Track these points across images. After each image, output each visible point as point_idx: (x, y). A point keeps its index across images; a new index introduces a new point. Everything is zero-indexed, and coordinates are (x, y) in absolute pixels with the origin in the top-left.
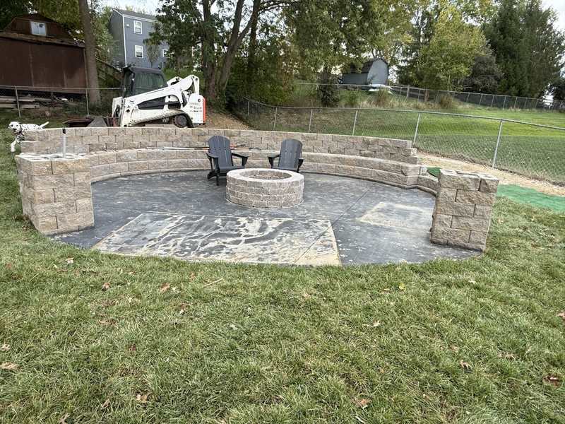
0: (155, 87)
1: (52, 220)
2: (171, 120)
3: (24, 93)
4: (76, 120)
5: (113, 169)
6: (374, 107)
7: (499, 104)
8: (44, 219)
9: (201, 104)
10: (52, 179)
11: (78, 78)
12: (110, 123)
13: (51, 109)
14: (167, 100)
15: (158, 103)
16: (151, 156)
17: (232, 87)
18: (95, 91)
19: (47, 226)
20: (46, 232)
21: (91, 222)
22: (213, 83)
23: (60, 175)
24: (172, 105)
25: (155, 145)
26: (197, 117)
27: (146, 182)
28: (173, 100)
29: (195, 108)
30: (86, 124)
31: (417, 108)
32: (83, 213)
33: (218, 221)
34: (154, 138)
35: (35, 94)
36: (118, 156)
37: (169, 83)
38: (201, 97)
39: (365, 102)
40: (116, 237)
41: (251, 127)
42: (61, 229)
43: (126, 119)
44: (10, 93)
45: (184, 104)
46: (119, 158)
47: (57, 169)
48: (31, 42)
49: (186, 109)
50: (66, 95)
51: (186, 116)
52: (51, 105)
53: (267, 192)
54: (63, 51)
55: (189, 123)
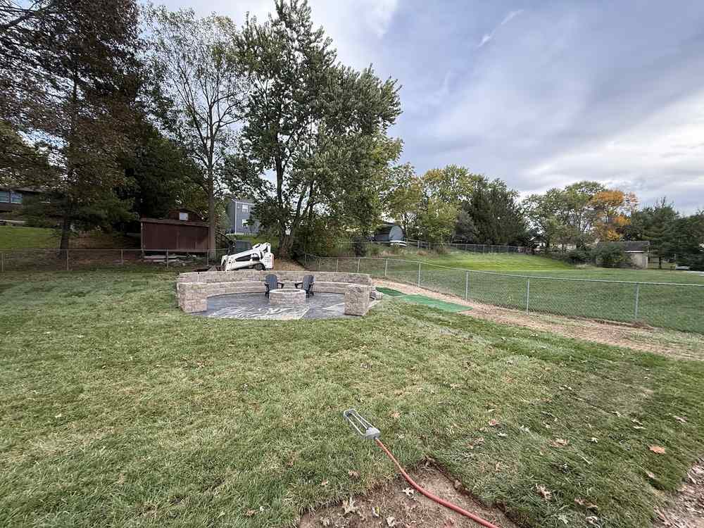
0: (246, 250)
1: (190, 307)
2: (253, 267)
3: (171, 253)
4: (202, 268)
5: (218, 292)
6: (390, 255)
7: (480, 250)
8: (187, 307)
9: (271, 258)
10: (193, 291)
11: (203, 244)
12: (219, 269)
13: (186, 262)
14: (252, 256)
15: (247, 258)
16: (237, 285)
17: (296, 246)
18: (213, 251)
19: (188, 309)
20: (187, 312)
21: (205, 309)
22: (284, 244)
23: (195, 290)
24: (255, 259)
25: (241, 280)
26: (269, 265)
27: (233, 297)
28: (255, 256)
29: (268, 260)
30: (206, 270)
31: (421, 254)
32: (203, 305)
33: (260, 309)
34: (240, 276)
35: (177, 253)
36: (221, 285)
37: (254, 247)
38: (272, 254)
39: (384, 252)
40: (215, 314)
41: (306, 269)
42: (193, 311)
43: (228, 267)
44: (164, 253)
45: (262, 258)
46: (221, 286)
47: (194, 288)
48: (180, 225)
49: (262, 261)
50: (196, 254)
51: (262, 264)
52: (187, 259)
53: (285, 298)
54: (197, 229)
55: (264, 268)
